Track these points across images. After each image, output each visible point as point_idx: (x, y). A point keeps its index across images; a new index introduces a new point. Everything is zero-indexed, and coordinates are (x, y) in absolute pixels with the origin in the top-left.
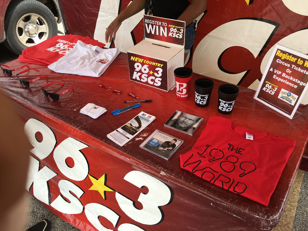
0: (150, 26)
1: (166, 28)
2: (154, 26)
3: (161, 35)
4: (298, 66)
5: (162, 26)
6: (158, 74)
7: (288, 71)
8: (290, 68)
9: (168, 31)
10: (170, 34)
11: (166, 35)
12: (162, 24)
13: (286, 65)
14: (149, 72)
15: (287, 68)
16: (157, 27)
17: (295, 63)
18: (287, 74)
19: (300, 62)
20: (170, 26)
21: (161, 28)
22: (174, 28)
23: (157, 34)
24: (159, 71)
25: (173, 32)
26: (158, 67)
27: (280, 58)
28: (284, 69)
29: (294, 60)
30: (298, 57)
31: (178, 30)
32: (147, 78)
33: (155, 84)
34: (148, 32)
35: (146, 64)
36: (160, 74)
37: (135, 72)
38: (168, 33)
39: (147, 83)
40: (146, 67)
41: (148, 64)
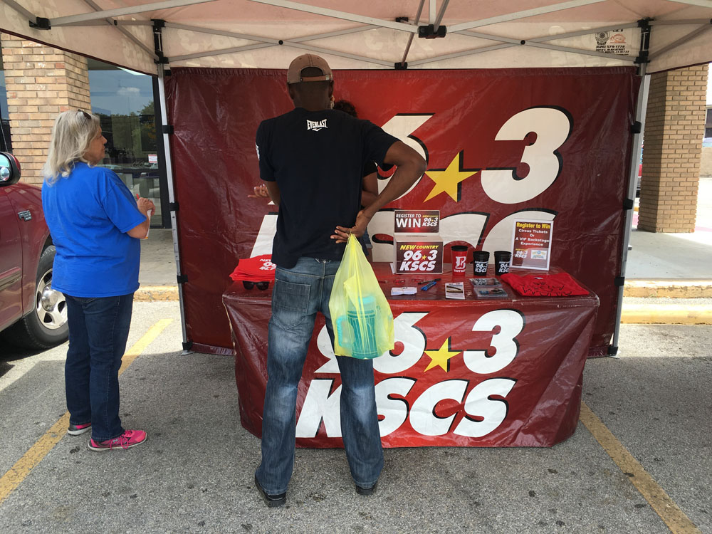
0: (402, 220)
1: (420, 220)
2: (407, 219)
3: (414, 226)
4: (538, 229)
5: (415, 218)
7: (532, 235)
8: (532, 233)
10: (424, 224)
11: (419, 226)
12: (415, 216)
13: (528, 231)
15: (529, 233)
16: (410, 220)
17: (535, 228)
18: (532, 238)
19: (538, 226)
20: (422, 216)
21: (415, 220)
22: (428, 218)
23: (410, 226)
27: (521, 228)
28: (527, 235)
29: (532, 226)
31: (433, 219)
32: (419, 265)
33: (428, 269)
34: (399, 226)
35: (419, 250)
36: (435, 256)
37: (404, 263)
38: (422, 224)
39: (418, 270)
40: (418, 253)
41: (422, 249)
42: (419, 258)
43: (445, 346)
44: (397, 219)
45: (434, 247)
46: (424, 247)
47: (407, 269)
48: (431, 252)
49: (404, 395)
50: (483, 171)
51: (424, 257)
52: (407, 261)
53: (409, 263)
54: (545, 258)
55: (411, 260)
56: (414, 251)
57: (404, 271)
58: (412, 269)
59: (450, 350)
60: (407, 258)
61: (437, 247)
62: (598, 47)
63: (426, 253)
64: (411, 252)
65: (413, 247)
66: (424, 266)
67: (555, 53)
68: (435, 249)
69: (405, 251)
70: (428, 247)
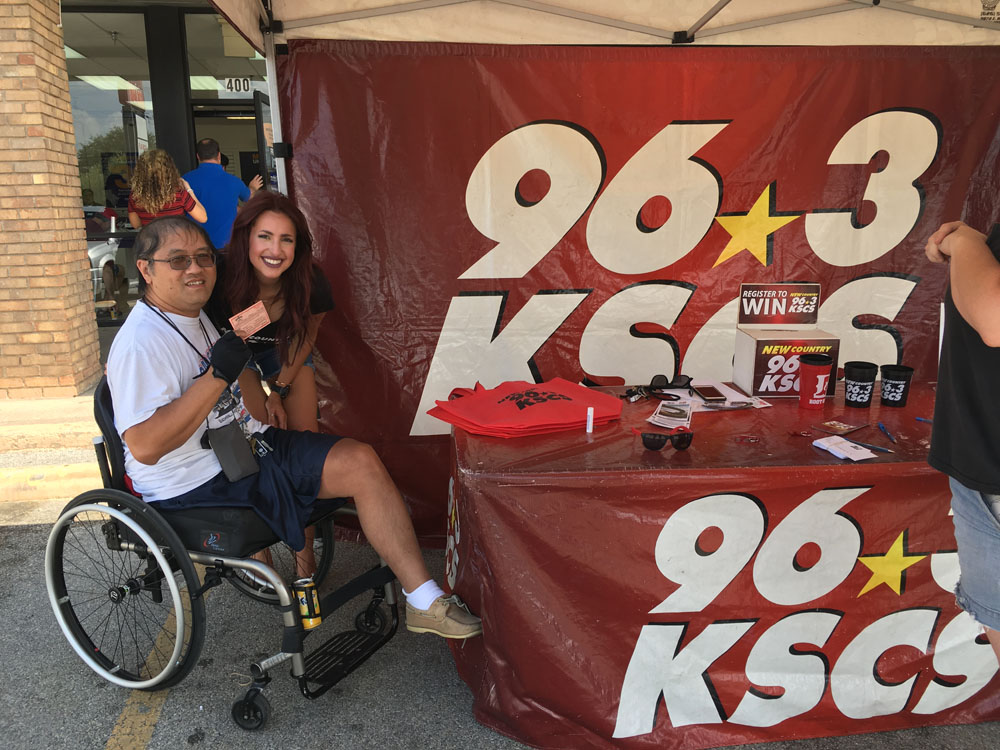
0: (753, 301)
1: (784, 301)
3: (774, 312)
9: (789, 304)
10: (792, 309)
12: (777, 294)
16: (767, 301)
20: (792, 295)
21: (776, 301)
22: (800, 298)
23: (766, 312)
25: (797, 304)
31: (809, 299)
34: (747, 312)
35: (796, 354)
37: (767, 377)
38: (787, 308)
39: (792, 391)
40: (794, 359)
41: (801, 353)
42: (794, 369)
44: (745, 301)
45: (822, 349)
46: (804, 350)
47: (773, 389)
49: (821, 644)
52: (773, 375)
53: (777, 377)
55: (781, 372)
56: (787, 356)
57: (767, 392)
58: (781, 389)
59: (906, 554)
61: (828, 348)
62: (984, 14)
64: (781, 359)
65: (785, 350)
69: (771, 356)
70: (812, 349)
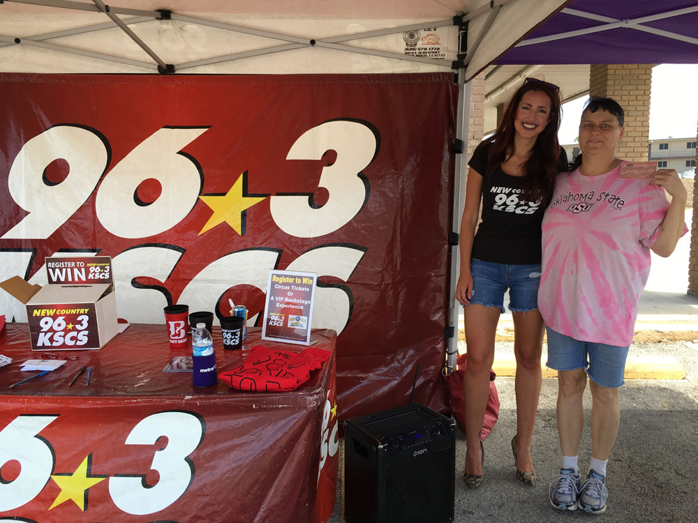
0: (57, 271)
1: (83, 270)
2: (64, 270)
3: (76, 279)
4: (298, 285)
5: (76, 267)
6: (82, 325)
7: (290, 294)
8: (291, 290)
9: (87, 273)
10: (91, 276)
11: (83, 278)
12: (76, 264)
13: (286, 288)
14: (66, 327)
15: (287, 291)
16: (69, 270)
17: (294, 283)
18: (290, 297)
19: (298, 281)
20: (88, 265)
21: (76, 270)
22: (96, 267)
23: (70, 279)
24: (83, 320)
25: (94, 272)
26: (82, 314)
28: (284, 293)
29: (291, 280)
30: (295, 277)
31: (102, 268)
32: (64, 337)
33: (79, 343)
34: (55, 279)
35: (61, 315)
36: (85, 325)
37: (41, 335)
38: (87, 275)
39: (64, 345)
40: (60, 320)
41: (65, 315)
42: (63, 327)
43: (84, 466)
44: (50, 270)
45: (82, 311)
46: (68, 312)
47: (48, 343)
48: (79, 319)
50: (272, 197)
51: (70, 326)
52: (46, 333)
53: (49, 335)
54: (305, 328)
55: (51, 330)
56: (54, 317)
57: (44, 347)
58: (55, 344)
59: (89, 475)
60: (46, 328)
61: (86, 310)
62: (407, 49)
63: (72, 319)
65: (52, 312)
66: (72, 338)
67: (355, 57)
68: (84, 314)
69: (41, 317)
70: (73, 311)
